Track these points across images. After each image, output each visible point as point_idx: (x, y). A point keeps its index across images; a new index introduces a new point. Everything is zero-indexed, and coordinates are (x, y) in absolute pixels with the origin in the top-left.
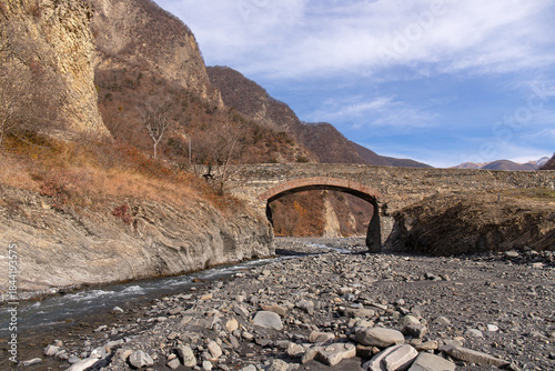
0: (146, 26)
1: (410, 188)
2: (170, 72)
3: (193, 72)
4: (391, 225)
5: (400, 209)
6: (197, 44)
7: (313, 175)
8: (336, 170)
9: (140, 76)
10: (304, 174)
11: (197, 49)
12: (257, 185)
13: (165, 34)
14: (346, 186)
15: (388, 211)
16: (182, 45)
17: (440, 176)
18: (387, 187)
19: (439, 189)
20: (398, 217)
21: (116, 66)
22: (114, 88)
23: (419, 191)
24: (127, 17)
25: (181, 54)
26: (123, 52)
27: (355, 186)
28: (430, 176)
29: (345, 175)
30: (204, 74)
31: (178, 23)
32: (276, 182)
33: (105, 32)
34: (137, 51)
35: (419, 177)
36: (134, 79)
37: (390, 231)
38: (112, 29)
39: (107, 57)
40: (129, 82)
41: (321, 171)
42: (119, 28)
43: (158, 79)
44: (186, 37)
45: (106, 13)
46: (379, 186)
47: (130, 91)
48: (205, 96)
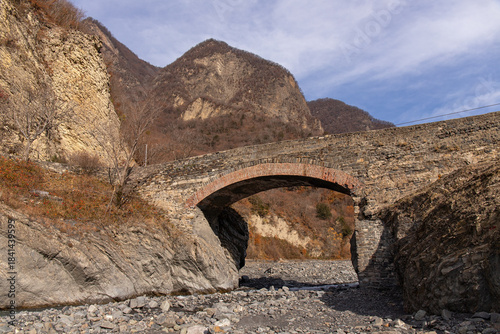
0: (252, 77)
1: (410, 163)
2: (272, 111)
3: (293, 107)
4: (378, 236)
5: (391, 202)
6: (296, 82)
7: (253, 163)
8: (286, 151)
9: (243, 117)
10: (241, 163)
11: (297, 86)
12: (183, 187)
13: (267, 79)
14: (301, 173)
15: (369, 209)
16: (282, 85)
17: (469, 131)
18: (367, 167)
19: (469, 157)
20: (388, 219)
21: (225, 112)
22: (221, 130)
23: (428, 166)
24: (236, 72)
25: (282, 93)
26: (233, 101)
27: (315, 172)
28: (447, 135)
29: (298, 155)
30: (305, 107)
31: (278, 68)
32: (206, 179)
33: (218, 87)
34: (243, 98)
35: (427, 141)
36: (237, 120)
37: (375, 247)
38: (225, 84)
39: (217, 106)
40: (234, 123)
41: (264, 156)
42: (230, 82)
43: (258, 117)
44: (286, 78)
45: (220, 73)
46: (355, 166)
47: (234, 131)
48: (305, 127)
